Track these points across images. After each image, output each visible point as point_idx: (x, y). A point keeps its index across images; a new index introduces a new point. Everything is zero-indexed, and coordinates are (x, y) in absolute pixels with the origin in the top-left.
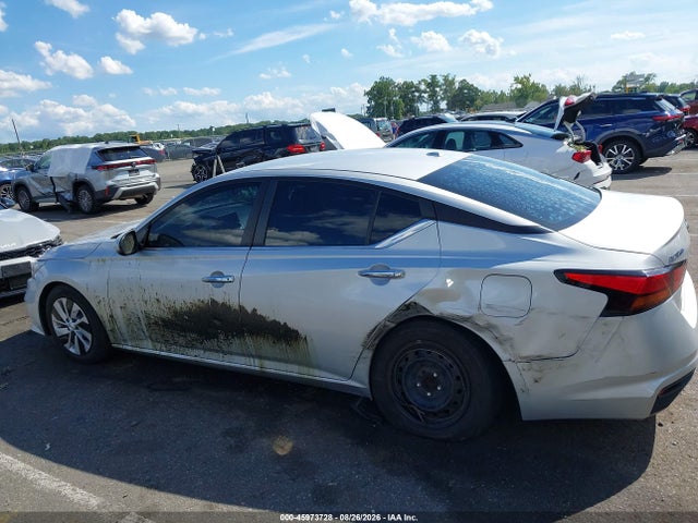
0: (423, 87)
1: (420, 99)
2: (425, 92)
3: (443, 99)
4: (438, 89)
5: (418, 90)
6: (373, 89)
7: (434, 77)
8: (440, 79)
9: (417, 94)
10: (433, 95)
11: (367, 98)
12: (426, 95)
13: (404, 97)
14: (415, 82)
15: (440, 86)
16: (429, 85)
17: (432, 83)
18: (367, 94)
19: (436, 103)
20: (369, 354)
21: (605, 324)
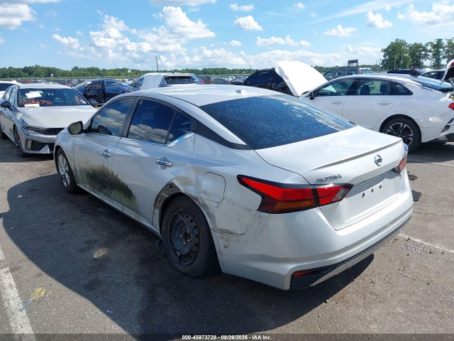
0: (429, 48)
1: (426, 56)
2: (431, 52)
3: (444, 57)
4: (441, 50)
5: (425, 49)
6: (389, 47)
7: (439, 41)
8: (445, 43)
9: (423, 53)
10: (436, 55)
11: (383, 54)
12: (431, 54)
13: (412, 55)
14: (424, 44)
15: (443, 48)
16: (434, 46)
17: (438, 45)
18: (385, 50)
19: (438, 60)
20: (157, 212)
21: (260, 217)
